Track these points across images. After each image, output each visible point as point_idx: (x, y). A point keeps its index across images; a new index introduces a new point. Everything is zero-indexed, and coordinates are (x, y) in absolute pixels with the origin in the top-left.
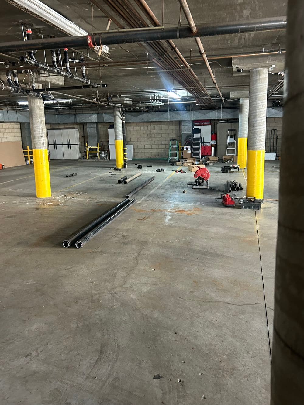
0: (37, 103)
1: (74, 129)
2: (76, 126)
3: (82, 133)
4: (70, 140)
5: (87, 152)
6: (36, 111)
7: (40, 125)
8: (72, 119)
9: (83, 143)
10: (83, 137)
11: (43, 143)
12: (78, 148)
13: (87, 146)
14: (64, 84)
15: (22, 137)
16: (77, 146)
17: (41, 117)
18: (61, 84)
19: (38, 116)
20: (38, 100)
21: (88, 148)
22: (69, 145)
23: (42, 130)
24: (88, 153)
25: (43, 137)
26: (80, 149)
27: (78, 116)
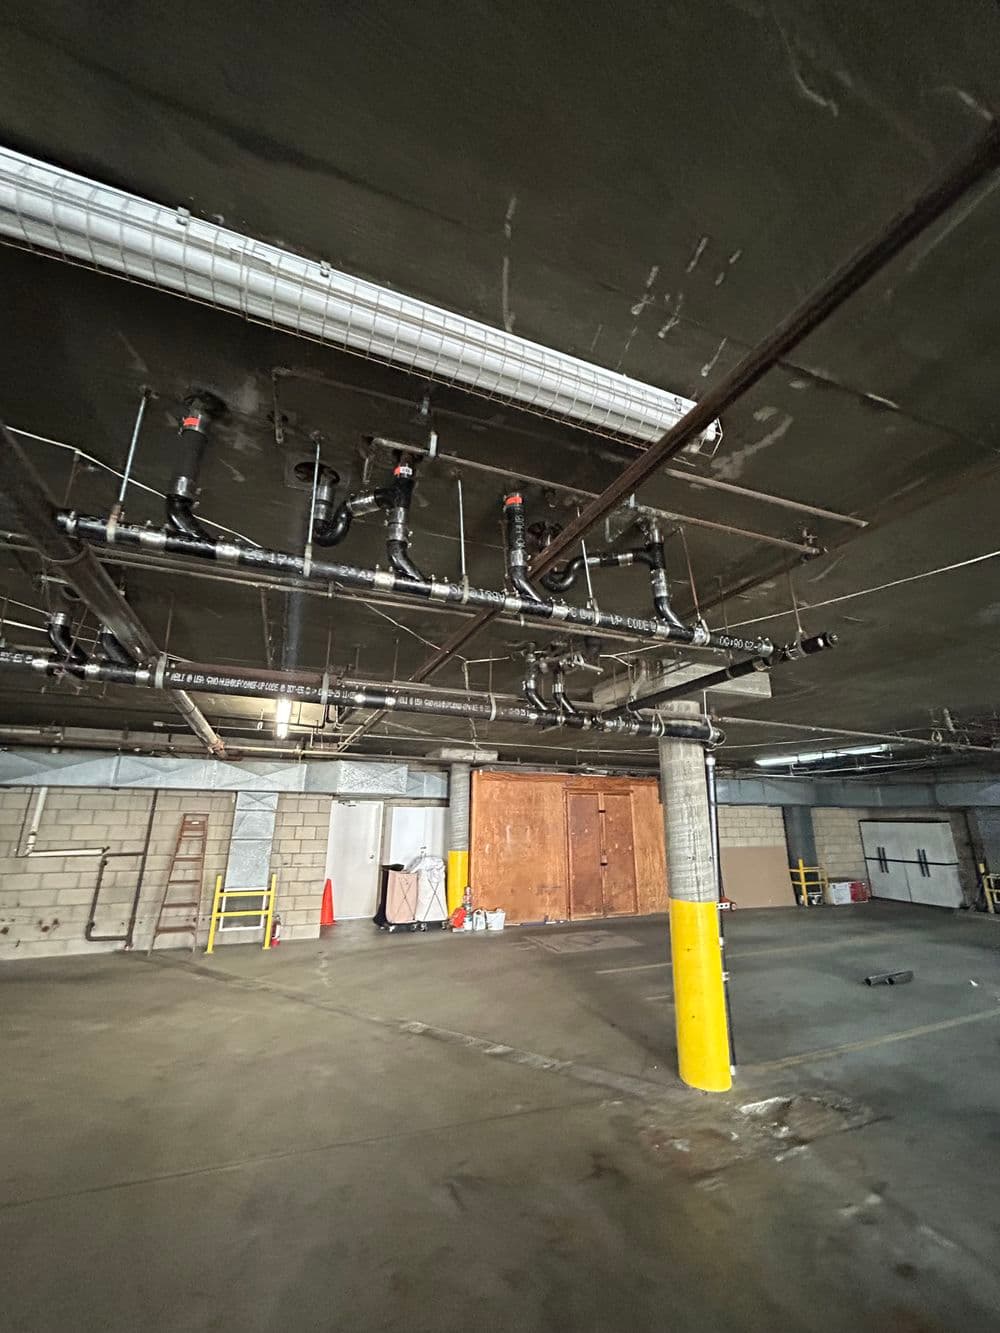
0: (679, 754)
1: (937, 822)
2: (940, 815)
3: (962, 834)
4: (923, 851)
5: (987, 890)
6: (675, 779)
7: (686, 821)
8: (922, 796)
9: (970, 863)
10: (967, 844)
11: (694, 879)
12: (954, 876)
13: (982, 870)
14: (770, 694)
15: (787, 837)
16: (951, 871)
17: (690, 796)
18: (758, 692)
19: (682, 792)
20: (681, 746)
21: (989, 880)
22: (923, 863)
23: (692, 838)
24: (991, 894)
25: (694, 859)
26: (961, 876)
27: (939, 788)
